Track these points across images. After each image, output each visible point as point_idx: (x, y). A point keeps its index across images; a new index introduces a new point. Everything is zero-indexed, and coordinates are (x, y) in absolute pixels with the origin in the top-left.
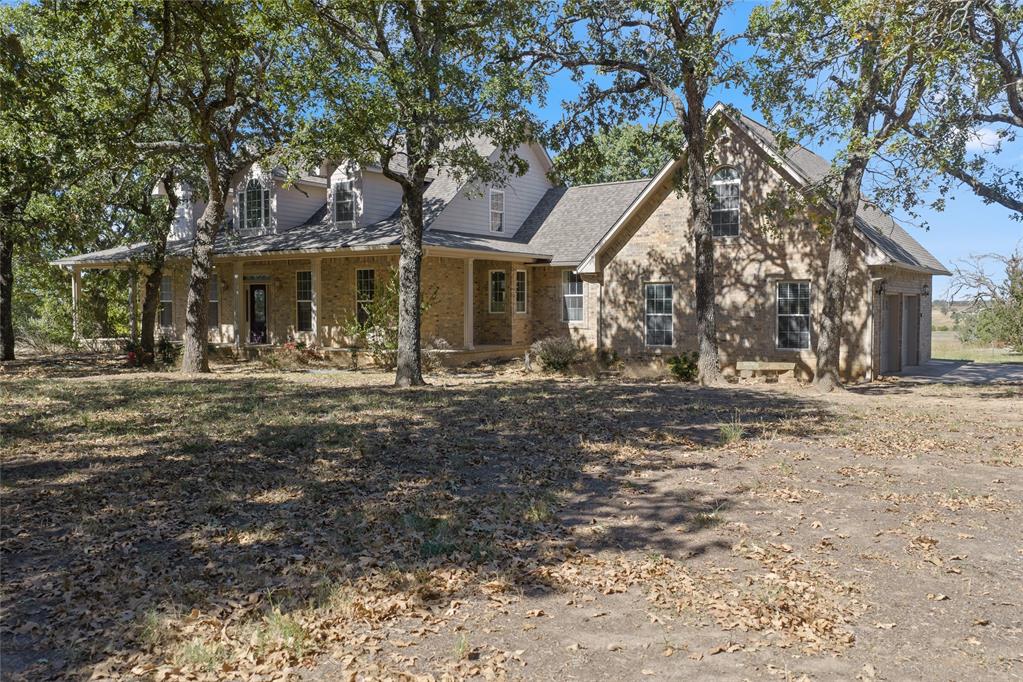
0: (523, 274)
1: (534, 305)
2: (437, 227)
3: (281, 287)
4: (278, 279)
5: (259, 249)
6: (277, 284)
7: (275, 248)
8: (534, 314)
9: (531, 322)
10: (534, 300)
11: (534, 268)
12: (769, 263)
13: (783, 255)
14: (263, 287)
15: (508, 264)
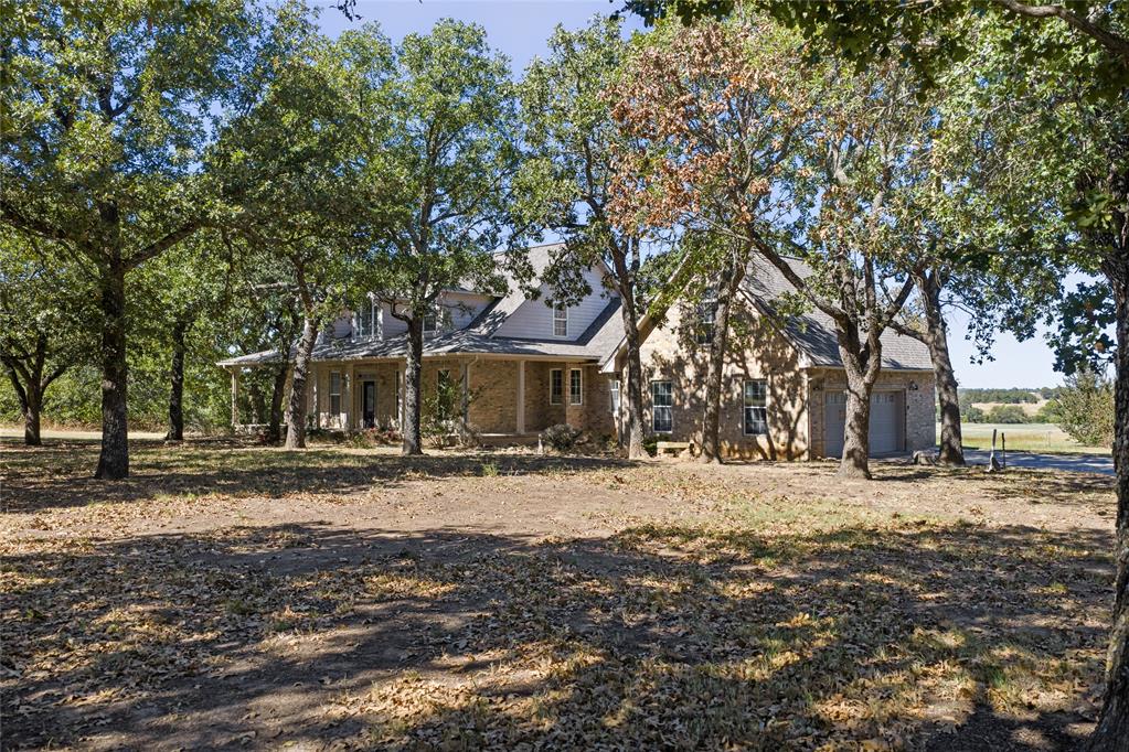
0: (578, 372)
1: (589, 397)
2: (501, 335)
3: (384, 383)
4: (383, 377)
5: (360, 354)
6: (381, 381)
7: (374, 353)
8: (588, 405)
9: (586, 412)
10: (589, 394)
11: (589, 367)
12: (734, 365)
13: (743, 359)
14: (373, 383)
15: (563, 364)
